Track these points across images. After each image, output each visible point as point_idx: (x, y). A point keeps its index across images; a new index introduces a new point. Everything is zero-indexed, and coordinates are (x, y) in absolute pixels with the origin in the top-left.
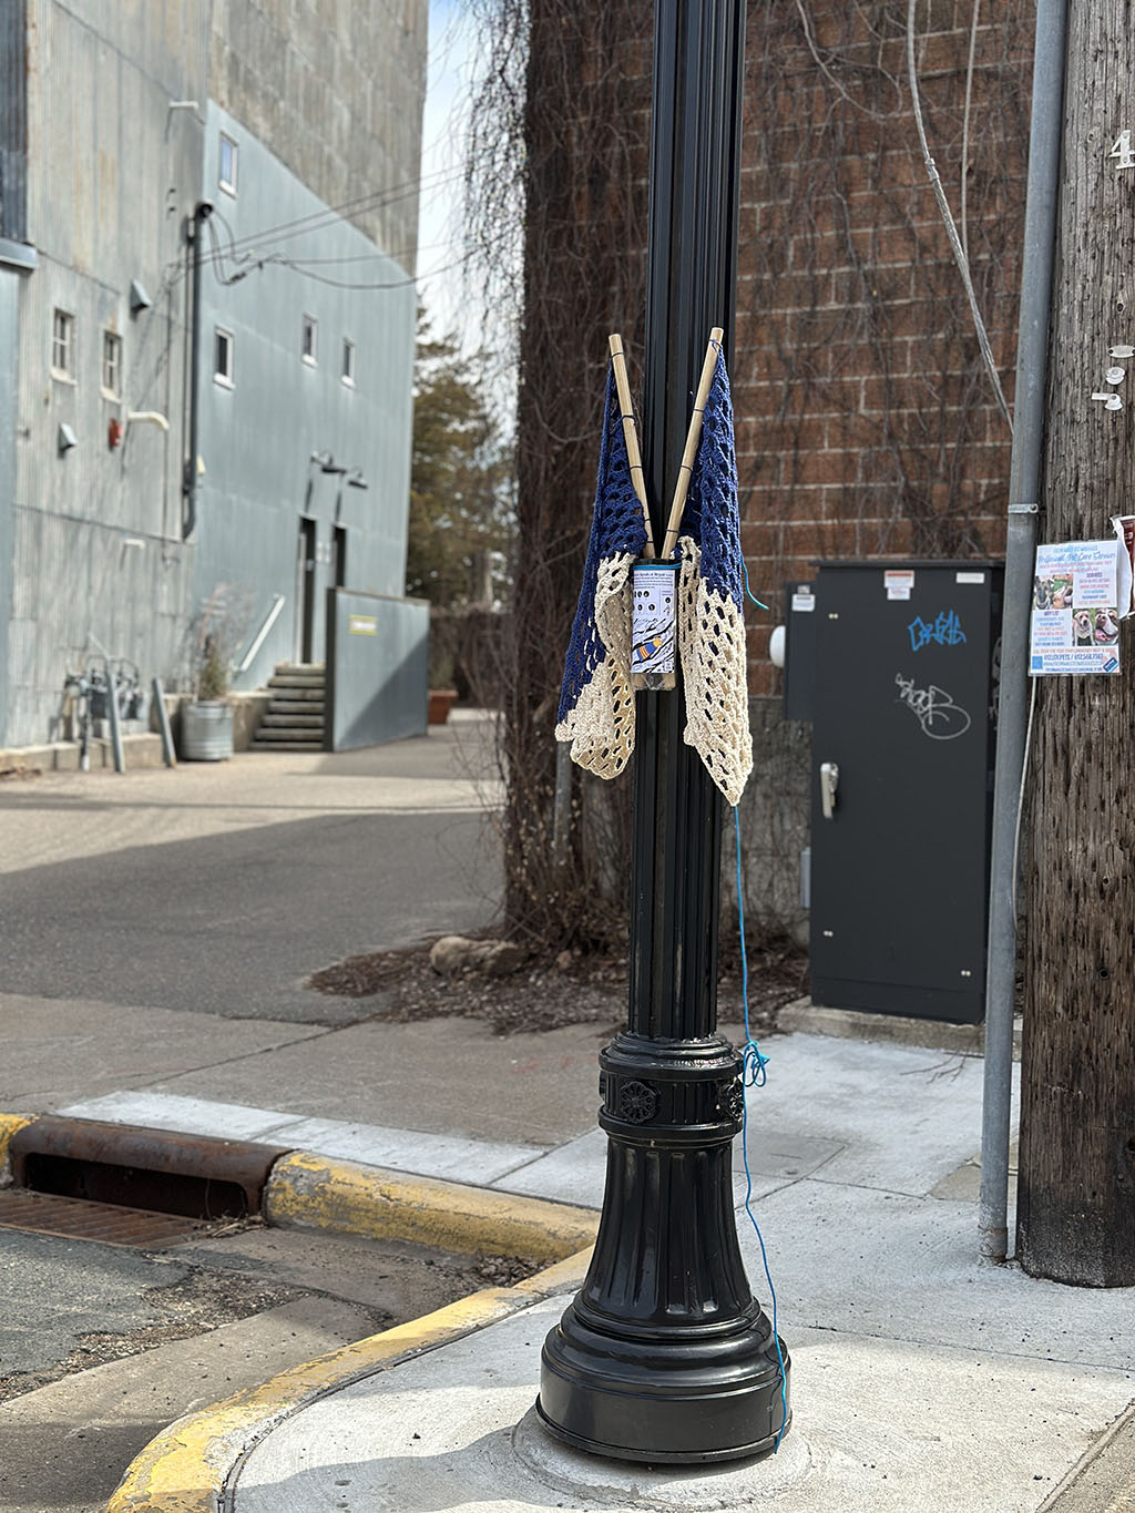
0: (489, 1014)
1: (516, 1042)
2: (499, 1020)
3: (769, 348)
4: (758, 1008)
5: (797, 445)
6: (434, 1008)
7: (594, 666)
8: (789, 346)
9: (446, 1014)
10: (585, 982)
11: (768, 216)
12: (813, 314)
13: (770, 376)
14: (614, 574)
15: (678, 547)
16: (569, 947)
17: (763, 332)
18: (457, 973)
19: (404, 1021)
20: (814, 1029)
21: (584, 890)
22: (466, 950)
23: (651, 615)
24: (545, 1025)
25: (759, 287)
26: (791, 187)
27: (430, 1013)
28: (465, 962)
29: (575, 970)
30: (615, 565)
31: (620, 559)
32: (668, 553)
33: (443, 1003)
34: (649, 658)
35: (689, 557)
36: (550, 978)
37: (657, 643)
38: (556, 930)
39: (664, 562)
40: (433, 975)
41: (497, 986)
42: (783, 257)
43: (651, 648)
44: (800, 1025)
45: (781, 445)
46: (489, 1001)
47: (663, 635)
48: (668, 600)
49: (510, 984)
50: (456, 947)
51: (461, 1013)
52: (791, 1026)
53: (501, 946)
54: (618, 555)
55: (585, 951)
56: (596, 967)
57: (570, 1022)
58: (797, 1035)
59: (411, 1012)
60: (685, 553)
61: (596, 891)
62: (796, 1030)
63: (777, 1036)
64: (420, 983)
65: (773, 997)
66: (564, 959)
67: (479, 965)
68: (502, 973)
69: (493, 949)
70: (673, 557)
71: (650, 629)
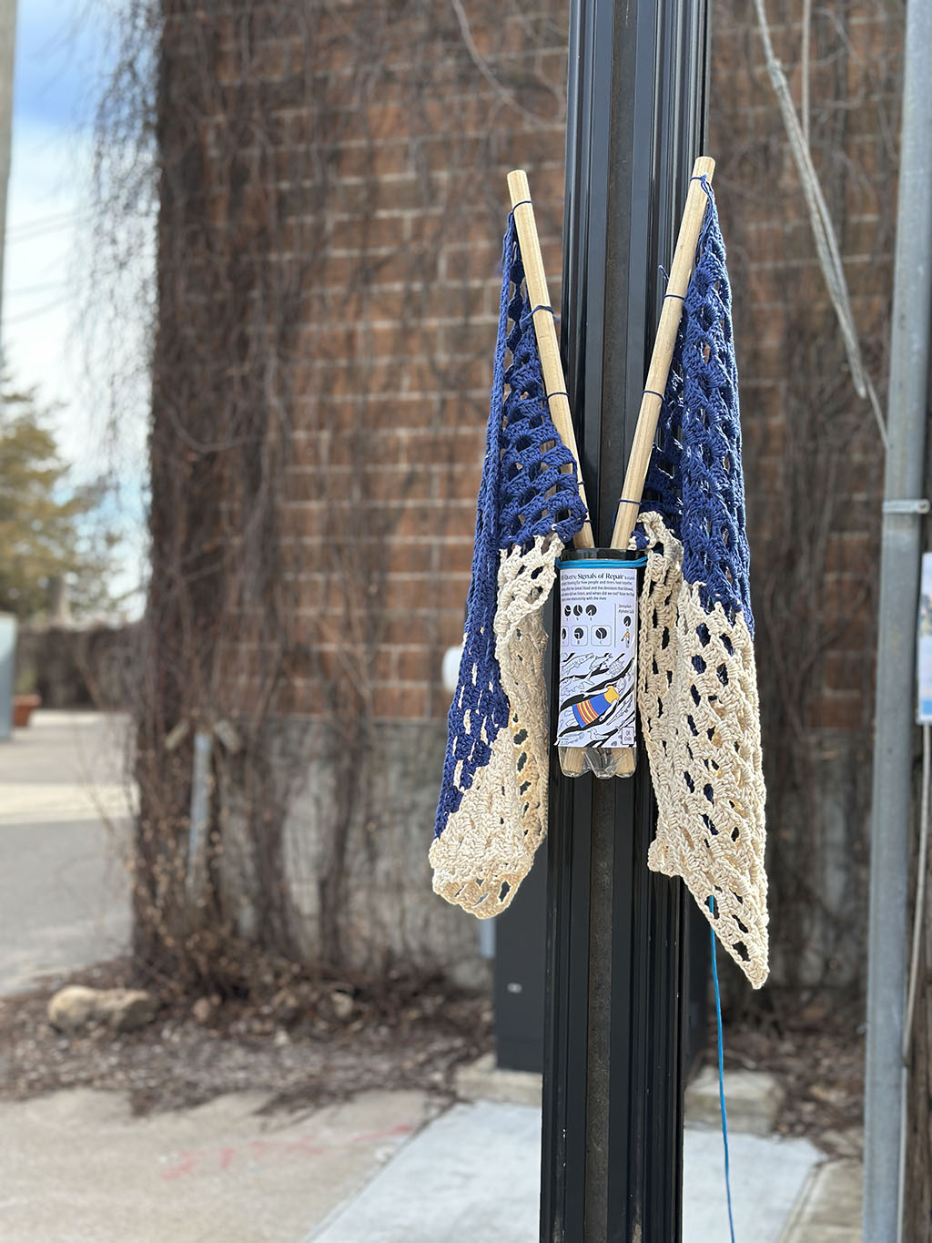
0: (121, 1083)
1: (162, 1125)
2: (136, 1092)
3: (420, 360)
4: (428, 1068)
5: (451, 459)
6: (55, 1076)
7: (492, 735)
8: (442, 358)
9: (70, 1086)
10: (226, 1037)
11: (419, 224)
12: (466, 326)
13: (422, 388)
14: (535, 575)
15: (639, 529)
16: (206, 994)
17: (414, 343)
18: (80, 1030)
19: (23, 1099)
20: (499, 1096)
21: (225, 931)
22: (91, 1004)
23: (599, 648)
24: (192, 1098)
25: (409, 297)
26: (443, 196)
27: (52, 1085)
28: (90, 1017)
29: (215, 1021)
30: (535, 558)
31: (545, 549)
32: (622, 538)
33: (66, 1070)
34: (596, 722)
35: (659, 548)
36: (186, 1034)
37: (610, 695)
38: (191, 977)
39: (616, 555)
40: (52, 1033)
41: (127, 1044)
42: (434, 266)
43: (600, 705)
44: (483, 1091)
45: (434, 458)
46: (120, 1066)
47: (620, 682)
48: (627, 620)
49: (140, 1041)
50: (81, 1002)
51: (88, 1083)
52: (474, 1094)
53: (131, 997)
54: (540, 541)
55: (224, 997)
56: (237, 1017)
57: (217, 1092)
58: (482, 1106)
59: (31, 1085)
60: (653, 541)
61: (235, 932)
62: (481, 1097)
63: (459, 1107)
64: (39, 1044)
65: (444, 1054)
66: (201, 1009)
67: (105, 1021)
68: (133, 1028)
69: (119, 1000)
70: (633, 547)
71: (598, 672)
